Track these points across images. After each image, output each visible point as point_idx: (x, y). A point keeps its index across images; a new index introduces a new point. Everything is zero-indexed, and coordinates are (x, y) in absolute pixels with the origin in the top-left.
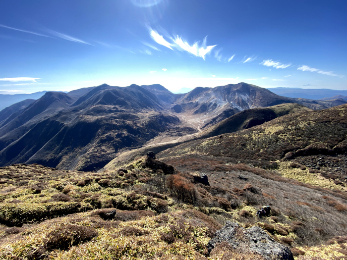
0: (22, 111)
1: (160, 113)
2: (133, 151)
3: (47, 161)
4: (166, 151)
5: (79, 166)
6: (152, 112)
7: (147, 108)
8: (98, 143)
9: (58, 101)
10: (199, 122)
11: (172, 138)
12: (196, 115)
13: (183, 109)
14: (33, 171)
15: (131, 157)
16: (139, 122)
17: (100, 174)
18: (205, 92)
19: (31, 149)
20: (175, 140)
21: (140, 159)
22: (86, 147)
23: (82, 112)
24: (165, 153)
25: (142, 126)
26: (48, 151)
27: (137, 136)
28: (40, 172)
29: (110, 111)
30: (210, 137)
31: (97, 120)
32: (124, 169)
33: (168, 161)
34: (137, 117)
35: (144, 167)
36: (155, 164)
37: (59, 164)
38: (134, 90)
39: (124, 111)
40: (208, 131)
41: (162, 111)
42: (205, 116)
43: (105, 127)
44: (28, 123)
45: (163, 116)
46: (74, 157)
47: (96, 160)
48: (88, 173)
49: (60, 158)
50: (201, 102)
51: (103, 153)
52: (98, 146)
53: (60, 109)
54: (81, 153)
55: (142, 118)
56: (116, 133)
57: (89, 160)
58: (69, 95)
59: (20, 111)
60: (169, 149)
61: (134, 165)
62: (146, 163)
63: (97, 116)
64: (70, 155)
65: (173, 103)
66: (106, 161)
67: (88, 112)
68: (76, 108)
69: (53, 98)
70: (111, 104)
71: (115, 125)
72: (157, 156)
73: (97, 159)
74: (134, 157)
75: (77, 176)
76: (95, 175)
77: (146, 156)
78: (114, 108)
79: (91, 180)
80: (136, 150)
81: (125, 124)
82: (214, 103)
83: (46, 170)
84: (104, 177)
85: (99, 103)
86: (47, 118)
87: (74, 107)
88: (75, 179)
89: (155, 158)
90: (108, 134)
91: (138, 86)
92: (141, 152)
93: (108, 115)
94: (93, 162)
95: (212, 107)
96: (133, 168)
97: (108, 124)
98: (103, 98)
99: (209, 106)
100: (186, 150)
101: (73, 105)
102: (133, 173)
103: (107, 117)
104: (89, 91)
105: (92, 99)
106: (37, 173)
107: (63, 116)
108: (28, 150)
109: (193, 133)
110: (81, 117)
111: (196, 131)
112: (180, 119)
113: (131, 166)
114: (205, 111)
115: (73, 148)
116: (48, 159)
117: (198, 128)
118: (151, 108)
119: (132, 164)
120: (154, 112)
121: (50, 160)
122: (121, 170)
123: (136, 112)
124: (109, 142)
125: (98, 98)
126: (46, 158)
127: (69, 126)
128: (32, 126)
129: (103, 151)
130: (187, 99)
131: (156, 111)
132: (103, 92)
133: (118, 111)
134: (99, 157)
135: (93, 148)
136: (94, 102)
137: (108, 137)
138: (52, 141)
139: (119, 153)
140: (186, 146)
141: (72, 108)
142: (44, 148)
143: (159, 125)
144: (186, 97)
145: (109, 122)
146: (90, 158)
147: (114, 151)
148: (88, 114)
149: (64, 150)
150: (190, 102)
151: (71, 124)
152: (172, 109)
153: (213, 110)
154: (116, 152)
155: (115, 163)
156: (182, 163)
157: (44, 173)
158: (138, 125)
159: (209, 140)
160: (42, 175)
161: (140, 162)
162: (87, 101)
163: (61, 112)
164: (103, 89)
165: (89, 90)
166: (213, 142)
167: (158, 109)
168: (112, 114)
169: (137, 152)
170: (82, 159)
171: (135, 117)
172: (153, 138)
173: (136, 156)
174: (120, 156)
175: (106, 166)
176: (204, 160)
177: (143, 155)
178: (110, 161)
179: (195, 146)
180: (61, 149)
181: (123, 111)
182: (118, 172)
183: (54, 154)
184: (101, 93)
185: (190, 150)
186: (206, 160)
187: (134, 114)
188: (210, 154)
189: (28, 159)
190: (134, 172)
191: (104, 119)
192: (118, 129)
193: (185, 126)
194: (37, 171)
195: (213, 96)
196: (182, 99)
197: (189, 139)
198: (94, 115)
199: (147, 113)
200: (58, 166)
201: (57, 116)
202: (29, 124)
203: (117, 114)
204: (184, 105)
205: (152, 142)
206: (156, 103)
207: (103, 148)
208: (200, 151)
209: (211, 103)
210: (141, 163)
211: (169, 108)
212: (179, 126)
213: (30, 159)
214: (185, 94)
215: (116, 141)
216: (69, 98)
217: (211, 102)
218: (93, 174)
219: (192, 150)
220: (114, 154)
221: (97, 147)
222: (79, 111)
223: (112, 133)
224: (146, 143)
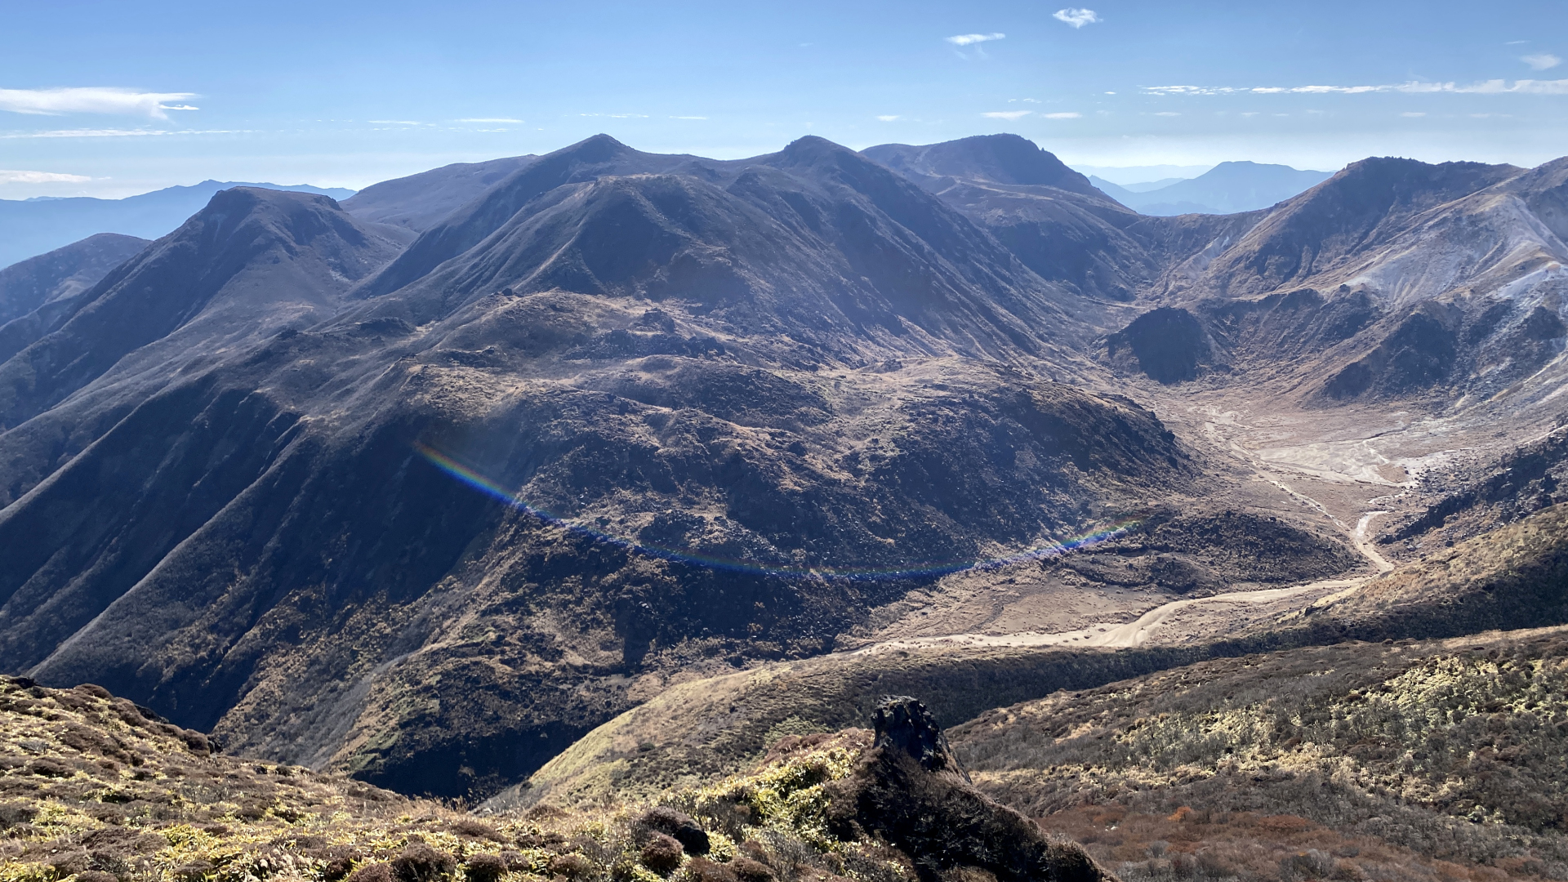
0: (56, 316)
1: (1007, 372)
2: (762, 673)
3: (168, 673)
4: (1034, 709)
5: (363, 739)
6: (934, 363)
7: (898, 330)
8: (509, 582)
9: (283, 253)
10: (1368, 474)
11: (1095, 600)
12: (1340, 415)
13: (1218, 355)
14: (75, 740)
15: (740, 724)
16: (827, 442)
17: (503, 828)
18: (1445, 208)
19: (77, 582)
20: (1126, 619)
21: (816, 756)
22: (425, 606)
23: (428, 344)
24: (1027, 731)
25: (844, 476)
26: (178, 609)
27: (799, 553)
28: (115, 750)
29: (621, 345)
30: (1474, 629)
31: (524, 404)
32: (682, 817)
33: (1055, 805)
34: (815, 399)
35: (841, 829)
36: (940, 815)
37: (237, 712)
38: (807, 183)
39: (721, 349)
40: (1460, 573)
41: (1023, 362)
42: (1435, 425)
43: (574, 466)
44: (82, 395)
45: (1025, 399)
46: (333, 670)
47: (478, 710)
48: (423, 807)
49: (248, 667)
50: (1403, 297)
51: (534, 663)
52: (511, 606)
53: (291, 311)
54: (389, 647)
55: (852, 411)
56: (646, 519)
57: (434, 705)
58: (357, 217)
59: (45, 312)
60: (1064, 697)
61: (763, 794)
62: (864, 799)
63: (524, 373)
64: (315, 651)
65: (1125, 297)
66: (549, 727)
67: (467, 340)
68: (390, 309)
69: (256, 230)
70: (629, 291)
71: (642, 454)
72: (953, 742)
73: (492, 703)
74: (764, 725)
75: (341, 816)
76: (472, 832)
77: (864, 733)
78: (647, 320)
79: (442, 864)
80: (784, 668)
81: (717, 450)
82: (1528, 306)
83: (151, 745)
84: (532, 855)
85: (545, 282)
86: (202, 373)
87: (377, 302)
88: (334, 842)
89: (938, 764)
90: (585, 520)
91: (843, 154)
92: (817, 694)
93: (599, 374)
94: (460, 724)
95: (1513, 345)
96: (756, 817)
97: (594, 442)
98: (581, 242)
99: (1481, 331)
100: (1225, 724)
101: (376, 288)
102: (750, 861)
103: (594, 383)
104: (489, 189)
105: (500, 248)
106: (94, 757)
107: (302, 362)
108: (59, 582)
109: (1302, 577)
110: (419, 379)
111: (1340, 561)
112: (1185, 438)
113: (740, 796)
114: (1439, 375)
115: (336, 601)
116: (169, 662)
117: (1361, 536)
118: (933, 329)
119: (745, 782)
120: (952, 360)
121: (183, 672)
122: (657, 821)
123: (811, 356)
124: (586, 583)
125: (546, 238)
126: (161, 656)
127: (332, 440)
128: (104, 421)
129: (540, 645)
130: (1257, 263)
131: (968, 355)
132: (580, 193)
133: (678, 347)
134: (505, 695)
135: (469, 618)
136: (516, 273)
137: (583, 540)
138: (211, 534)
139: (652, 680)
140: (1231, 695)
141: (362, 304)
142: (159, 582)
143: (992, 478)
144: (1251, 241)
145: (602, 429)
146: (440, 691)
147: (618, 655)
148: (465, 354)
149: (280, 614)
150: (1287, 289)
151: (344, 420)
152: (1113, 342)
153: (1520, 371)
154: (631, 667)
155: (612, 755)
156: (1182, 839)
157: (136, 762)
158: (818, 462)
159: (1470, 657)
160: (126, 772)
161: (815, 774)
162: (464, 261)
163: (289, 334)
164: (586, 178)
165: (488, 179)
166: (1514, 685)
167: (987, 340)
168: (633, 369)
169: (793, 686)
170: (391, 691)
171: (793, 396)
172: (927, 581)
173: (775, 719)
174: (657, 703)
175: (549, 771)
176: (1401, 841)
177: (835, 722)
178: (580, 733)
179: (1321, 702)
180: (260, 600)
181: (711, 343)
182: (639, 837)
183: (212, 629)
184: (566, 203)
185: (1262, 728)
186: (1428, 853)
187: (794, 376)
188: (1472, 797)
189: (53, 649)
190: (759, 856)
191: (574, 403)
192: (666, 488)
193: (1225, 500)
194: (97, 744)
195: (1522, 245)
196: (1215, 265)
197: (1256, 627)
198: (506, 370)
199: (892, 366)
200: (226, 723)
201: (266, 359)
202: (93, 401)
203: (667, 365)
204: (1225, 312)
205: (914, 619)
206: (976, 290)
207: (543, 622)
208: (1362, 759)
209: (1500, 311)
210: (815, 790)
211: (1092, 340)
212: (1175, 499)
213: (63, 647)
214: (1240, 223)
215: (639, 580)
216: (355, 237)
217: (1502, 294)
218: (456, 818)
219: (1286, 737)
220: (615, 680)
221: (497, 610)
222: (407, 331)
223: (613, 513)
224: (863, 618)
